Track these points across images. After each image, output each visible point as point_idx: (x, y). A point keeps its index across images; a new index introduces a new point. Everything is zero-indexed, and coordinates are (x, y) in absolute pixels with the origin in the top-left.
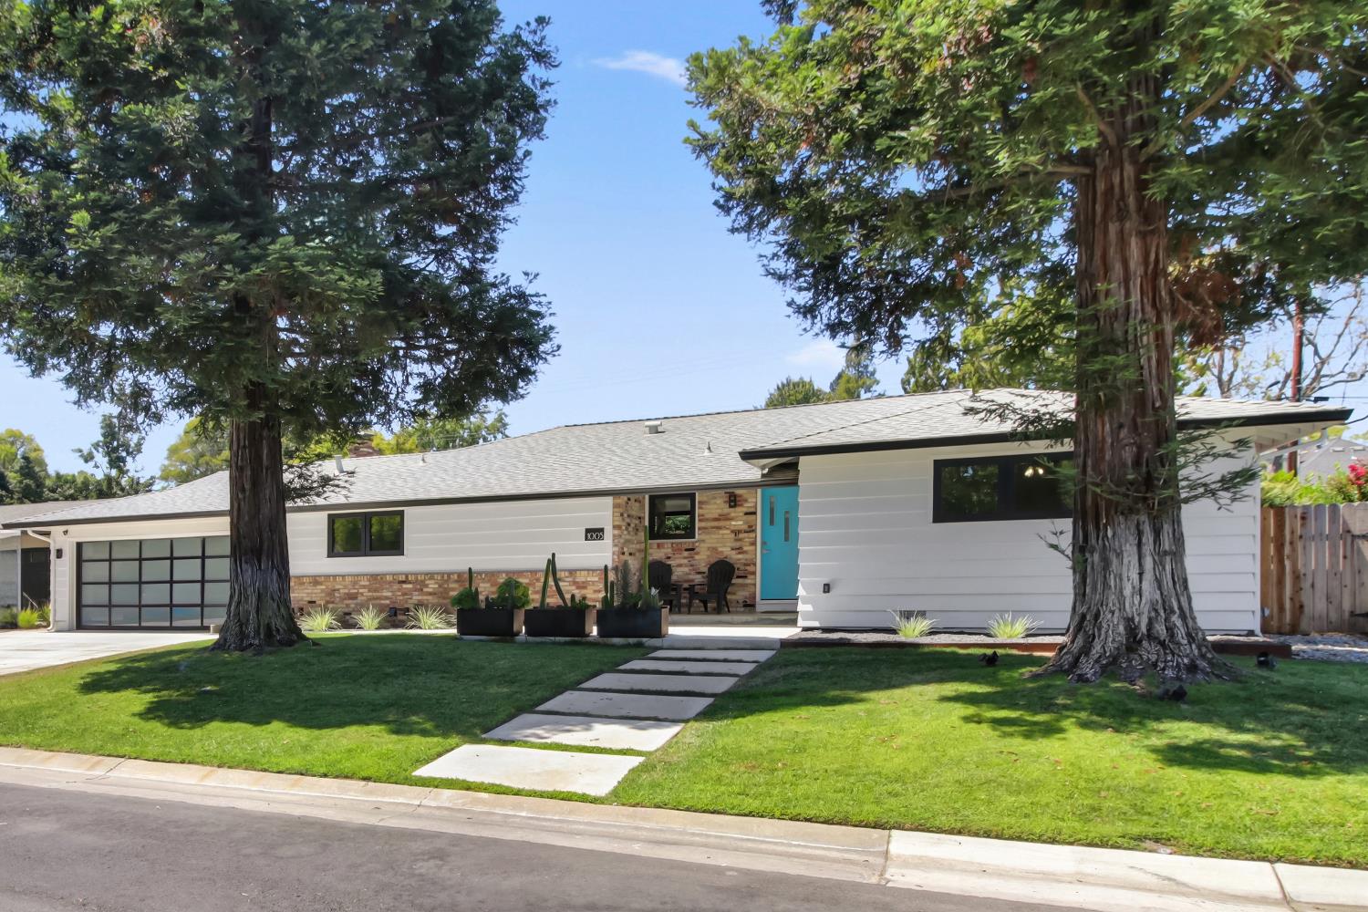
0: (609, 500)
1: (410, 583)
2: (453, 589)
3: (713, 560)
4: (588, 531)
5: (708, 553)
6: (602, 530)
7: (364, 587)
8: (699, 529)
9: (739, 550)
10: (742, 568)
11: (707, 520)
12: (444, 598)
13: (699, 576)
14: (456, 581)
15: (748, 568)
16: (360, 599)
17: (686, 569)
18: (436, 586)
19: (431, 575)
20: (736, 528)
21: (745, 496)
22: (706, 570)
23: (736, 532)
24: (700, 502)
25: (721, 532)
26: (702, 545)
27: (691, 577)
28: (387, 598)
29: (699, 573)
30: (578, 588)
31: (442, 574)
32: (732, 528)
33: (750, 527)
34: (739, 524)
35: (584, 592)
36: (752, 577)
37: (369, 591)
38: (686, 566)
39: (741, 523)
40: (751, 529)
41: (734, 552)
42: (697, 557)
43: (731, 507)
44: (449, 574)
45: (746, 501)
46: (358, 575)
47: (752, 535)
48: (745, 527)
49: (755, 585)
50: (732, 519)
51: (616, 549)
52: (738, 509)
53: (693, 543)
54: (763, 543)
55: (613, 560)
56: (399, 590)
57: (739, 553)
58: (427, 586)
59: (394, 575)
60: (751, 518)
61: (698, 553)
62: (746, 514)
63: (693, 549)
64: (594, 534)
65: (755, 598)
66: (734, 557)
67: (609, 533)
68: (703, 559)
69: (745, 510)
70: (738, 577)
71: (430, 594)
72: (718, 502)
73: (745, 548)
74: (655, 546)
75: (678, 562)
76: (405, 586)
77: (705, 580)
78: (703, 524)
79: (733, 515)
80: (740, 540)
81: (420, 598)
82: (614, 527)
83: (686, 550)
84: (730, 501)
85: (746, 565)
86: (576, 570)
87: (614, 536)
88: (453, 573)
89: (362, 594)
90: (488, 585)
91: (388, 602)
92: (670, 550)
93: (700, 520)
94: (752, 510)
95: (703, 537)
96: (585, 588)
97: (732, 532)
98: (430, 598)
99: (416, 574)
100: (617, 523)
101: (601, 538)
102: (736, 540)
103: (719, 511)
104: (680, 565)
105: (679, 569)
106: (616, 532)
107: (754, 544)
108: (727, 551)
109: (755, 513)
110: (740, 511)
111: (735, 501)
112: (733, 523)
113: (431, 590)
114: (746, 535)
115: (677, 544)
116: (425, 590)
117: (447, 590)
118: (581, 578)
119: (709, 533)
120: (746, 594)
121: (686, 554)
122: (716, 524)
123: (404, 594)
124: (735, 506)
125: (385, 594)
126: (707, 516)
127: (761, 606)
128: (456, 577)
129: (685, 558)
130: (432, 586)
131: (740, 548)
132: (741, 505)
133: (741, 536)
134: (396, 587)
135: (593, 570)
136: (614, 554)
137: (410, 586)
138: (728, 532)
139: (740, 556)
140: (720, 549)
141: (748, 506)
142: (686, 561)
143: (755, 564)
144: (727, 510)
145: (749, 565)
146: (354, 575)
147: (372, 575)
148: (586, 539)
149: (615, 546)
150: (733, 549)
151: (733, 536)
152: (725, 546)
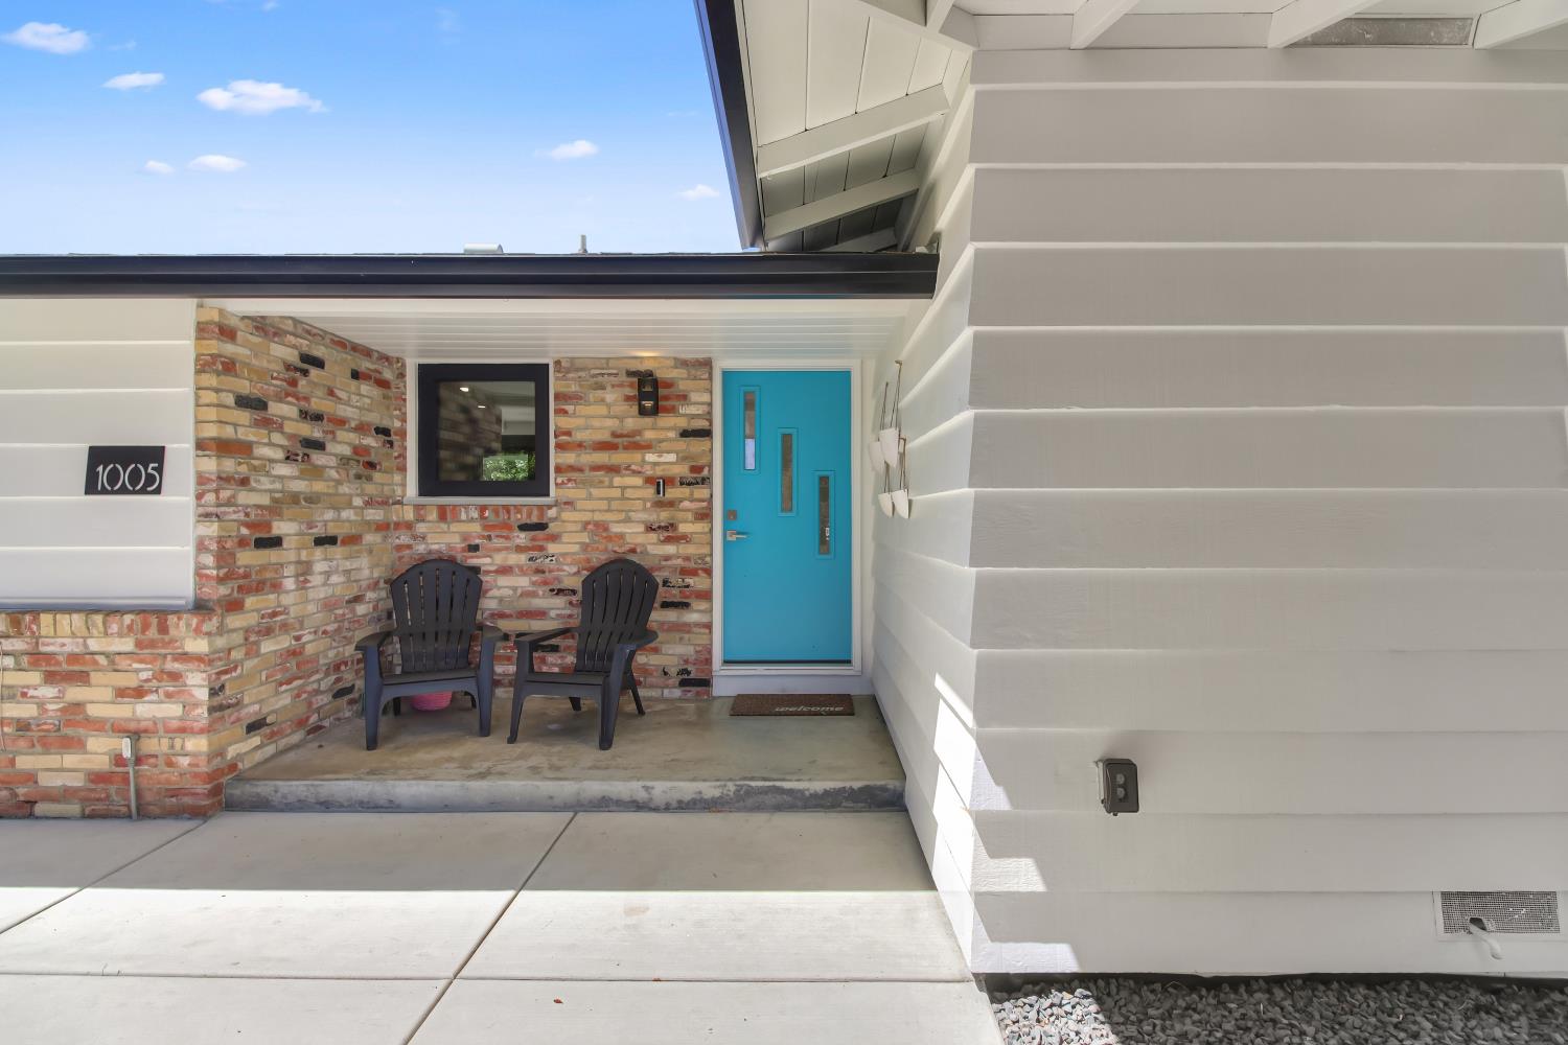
3: (598, 558)
4: (98, 456)
5: (585, 538)
6: (156, 455)
8: (558, 470)
9: (668, 531)
10: (676, 580)
11: (580, 445)
13: (560, 601)
15: (690, 581)
17: (523, 582)
20: (659, 471)
21: (682, 386)
22: (575, 583)
23: (660, 484)
24: (557, 396)
25: (617, 481)
26: (567, 515)
27: (539, 603)
29: (560, 592)
30: (51, 678)
32: (650, 473)
33: (696, 469)
34: (667, 460)
35: (75, 693)
36: (703, 605)
38: (523, 572)
39: (672, 457)
40: (699, 477)
41: (653, 537)
42: (552, 548)
43: (643, 412)
45: (684, 397)
47: (701, 492)
48: (682, 470)
49: (709, 626)
50: (648, 447)
51: (212, 529)
52: (665, 420)
53: (541, 508)
54: (730, 515)
55: (199, 573)
57: (668, 540)
60: (697, 446)
61: (554, 538)
62: (685, 434)
63: (542, 527)
64: (120, 466)
65: (708, 661)
66: (655, 549)
67: (183, 466)
68: (570, 553)
69: (682, 423)
70: (666, 605)
72: (610, 396)
73: (683, 528)
74: (433, 515)
75: (499, 559)
77: (575, 616)
78: (569, 458)
79: (649, 435)
80: (671, 504)
82: (201, 445)
83: (524, 528)
84: (642, 396)
85: (684, 572)
86: (36, 611)
87: (201, 479)
92: (476, 528)
93: (559, 446)
94: (701, 424)
95: (571, 493)
96: (82, 678)
97: (649, 480)
100: (211, 431)
101: (151, 485)
102: (659, 504)
103: (611, 423)
104: (505, 570)
105: (503, 581)
106: (210, 465)
107: (705, 515)
108: (634, 534)
109: (706, 433)
110: (669, 424)
111: (654, 396)
112: (651, 457)
114: (686, 491)
115: (496, 510)
118: (61, 637)
119: (585, 484)
120: (688, 650)
121: (522, 538)
122: (602, 458)
124: (655, 411)
126: (579, 436)
127: (728, 683)
129: (519, 549)
131: (671, 526)
132: (672, 410)
133: (672, 493)
135: (111, 612)
136: (201, 547)
138: (638, 481)
139: (670, 549)
140: (616, 529)
141: (688, 413)
142: (522, 558)
143: (709, 572)
144: (632, 422)
145: (693, 573)
148: (91, 487)
149: (206, 516)
150: (650, 529)
151: (650, 492)
152: (628, 520)
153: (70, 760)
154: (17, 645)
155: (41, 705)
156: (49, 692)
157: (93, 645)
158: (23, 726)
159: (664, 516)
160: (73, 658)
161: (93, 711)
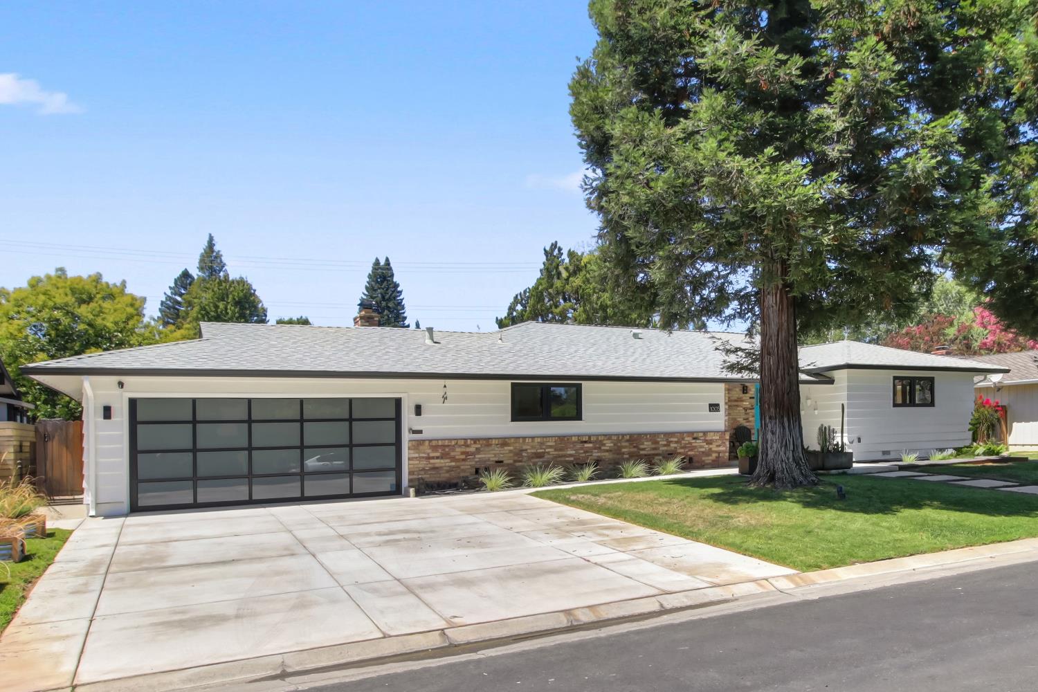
0: (722, 386)
1: (590, 442)
2: (625, 447)
3: (735, 426)
4: (711, 405)
6: (718, 405)
7: (550, 447)
9: (747, 420)
12: (618, 454)
14: (627, 441)
16: (547, 456)
18: (612, 445)
19: (609, 436)
23: (745, 409)
25: (738, 409)
28: (571, 455)
31: (618, 435)
32: (744, 406)
33: (752, 406)
34: (747, 404)
35: (711, 446)
37: (556, 450)
43: (744, 393)
44: (623, 435)
46: (546, 437)
48: (749, 406)
50: (742, 401)
51: (727, 418)
52: (747, 395)
55: (726, 425)
56: (582, 449)
58: (604, 445)
59: (579, 436)
60: (752, 400)
62: (750, 398)
64: (714, 407)
66: (745, 424)
67: (723, 407)
69: (750, 396)
71: (607, 451)
72: (737, 390)
73: (749, 419)
76: (586, 445)
79: (744, 398)
80: (748, 414)
81: (599, 454)
82: (725, 404)
84: (743, 390)
85: (750, 428)
86: (707, 432)
87: (726, 409)
88: (626, 435)
89: (548, 453)
90: (650, 443)
91: (572, 459)
96: (711, 444)
97: (744, 408)
98: (607, 454)
99: (597, 435)
100: (725, 401)
101: (718, 411)
103: (737, 396)
106: (727, 407)
108: (741, 421)
109: (754, 398)
110: (748, 395)
111: (747, 390)
112: (745, 403)
113: (608, 448)
116: (603, 448)
117: (620, 448)
119: (732, 409)
122: (736, 403)
123: (585, 452)
124: (746, 393)
125: (569, 452)
128: (628, 437)
130: (609, 444)
131: (747, 419)
132: (748, 393)
133: (748, 411)
134: (579, 446)
135: (717, 432)
136: (725, 421)
137: (591, 445)
138: (742, 408)
139: (748, 424)
141: (751, 393)
144: (742, 395)
146: (543, 437)
147: (559, 437)
148: (710, 411)
149: (726, 416)
150: (744, 419)
151: (744, 411)
152: (740, 418)
153: (710, 458)
154: (703, 438)
155: (705, 448)
156: (707, 446)
157: (714, 438)
158: (703, 452)
159: (746, 417)
160: (711, 440)
161: (713, 449)
